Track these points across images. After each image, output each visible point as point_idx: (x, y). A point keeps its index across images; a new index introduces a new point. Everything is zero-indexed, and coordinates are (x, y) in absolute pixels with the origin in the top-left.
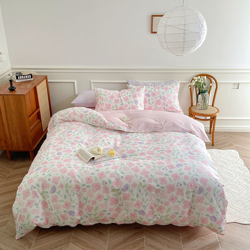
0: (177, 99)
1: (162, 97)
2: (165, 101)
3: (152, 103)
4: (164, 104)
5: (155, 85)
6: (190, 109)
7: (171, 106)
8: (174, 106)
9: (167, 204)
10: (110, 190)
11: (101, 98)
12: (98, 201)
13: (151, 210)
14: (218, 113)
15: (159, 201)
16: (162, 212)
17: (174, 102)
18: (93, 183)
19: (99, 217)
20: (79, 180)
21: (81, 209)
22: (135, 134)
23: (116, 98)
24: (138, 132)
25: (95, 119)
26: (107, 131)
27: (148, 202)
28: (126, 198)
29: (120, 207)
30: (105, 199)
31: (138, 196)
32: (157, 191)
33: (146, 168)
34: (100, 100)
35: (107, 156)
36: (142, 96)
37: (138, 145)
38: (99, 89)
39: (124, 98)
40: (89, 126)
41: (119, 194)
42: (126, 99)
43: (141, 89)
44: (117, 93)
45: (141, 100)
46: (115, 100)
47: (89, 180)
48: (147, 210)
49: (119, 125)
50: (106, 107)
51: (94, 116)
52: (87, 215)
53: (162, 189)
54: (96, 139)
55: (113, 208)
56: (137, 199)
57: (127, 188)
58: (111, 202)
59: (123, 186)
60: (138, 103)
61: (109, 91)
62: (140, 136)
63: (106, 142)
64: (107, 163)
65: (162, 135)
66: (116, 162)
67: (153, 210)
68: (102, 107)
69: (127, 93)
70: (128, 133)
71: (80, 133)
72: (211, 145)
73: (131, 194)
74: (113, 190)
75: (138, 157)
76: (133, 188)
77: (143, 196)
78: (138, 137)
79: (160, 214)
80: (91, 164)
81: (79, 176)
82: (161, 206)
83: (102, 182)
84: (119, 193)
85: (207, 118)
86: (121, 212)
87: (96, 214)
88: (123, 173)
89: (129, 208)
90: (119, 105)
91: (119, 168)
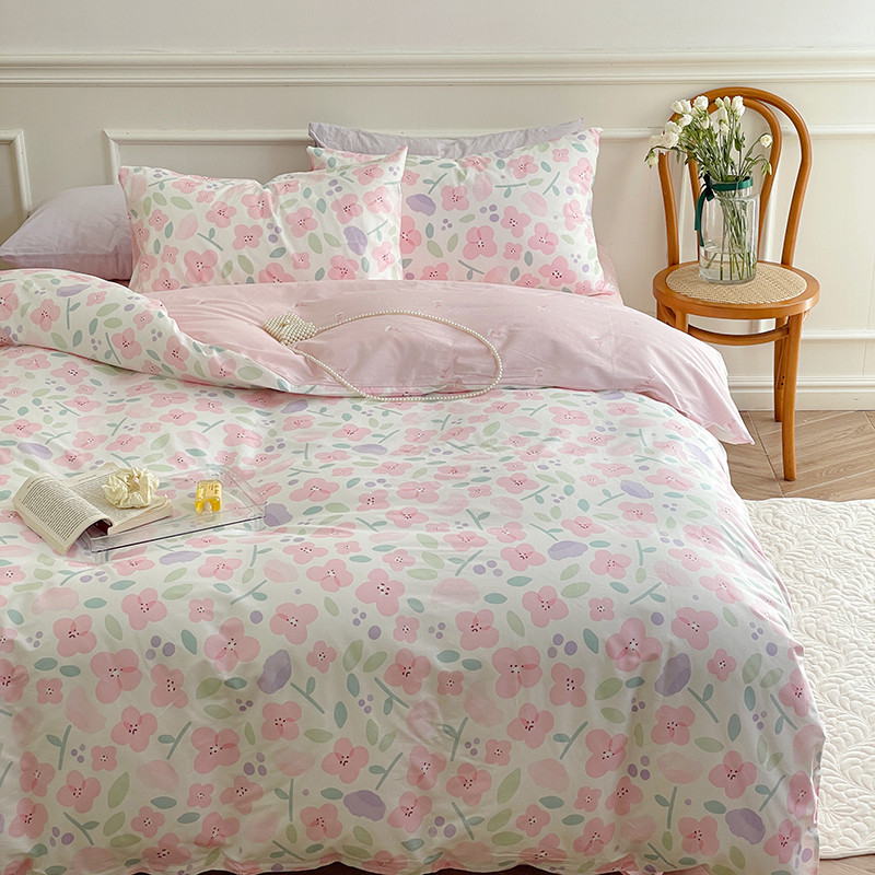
0: (586, 224)
1: (500, 212)
2: (518, 234)
3: (444, 248)
4: (512, 251)
5: (469, 150)
6: (660, 282)
7: (549, 259)
8: (570, 260)
9: (497, 753)
10: (191, 689)
11: (158, 219)
12: (124, 751)
13: (416, 791)
14: (808, 301)
15: (457, 740)
16: (473, 799)
17: (569, 240)
18: (95, 652)
19: (137, 840)
20: (21, 638)
21: (37, 800)
22: (345, 405)
23: (243, 217)
24: (362, 397)
25: (120, 330)
26: (191, 393)
27: (398, 745)
28: (278, 725)
29: (250, 778)
30: (163, 739)
31: (341, 714)
32: (448, 685)
33: (386, 567)
34: (154, 234)
35: (180, 514)
36: (388, 209)
37: (357, 457)
38: (149, 172)
39: (287, 220)
40: (90, 368)
41: (243, 709)
42: (301, 223)
43: (385, 167)
44: (250, 192)
45: (383, 224)
46: (239, 229)
47: (74, 634)
48: (395, 793)
49: (253, 355)
50: (190, 269)
51: (119, 313)
52: (66, 827)
53: (473, 675)
54: (126, 432)
55: (211, 787)
56: (338, 733)
57: (280, 671)
58: (197, 752)
59: (261, 660)
60: (365, 244)
61: (204, 185)
62: (366, 416)
63: (180, 446)
64: (176, 550)
65: (488, 404)
66: (226, 541)
67: (424, 787)
68: (165, 271)
69: (307, 194)
70: (302, 398)
71: (37, 402)
72: (778, 479)
73: (304, 703)
74: (210, 687)
75: (351, 515)
76: (314, 672)
77: (371, 715)
78: (359, 421)
79: (463, 808)
80: (91, 558)
81: (18, 618)
82: (466, 767)
83: (148, 645)
84: (239, 701)
85: (757, 326)
86: (255, 804)
87: (120, 818)
88: (262, 597)
89: (297, 779)
90: (260, 256)
91: (240, 572)
